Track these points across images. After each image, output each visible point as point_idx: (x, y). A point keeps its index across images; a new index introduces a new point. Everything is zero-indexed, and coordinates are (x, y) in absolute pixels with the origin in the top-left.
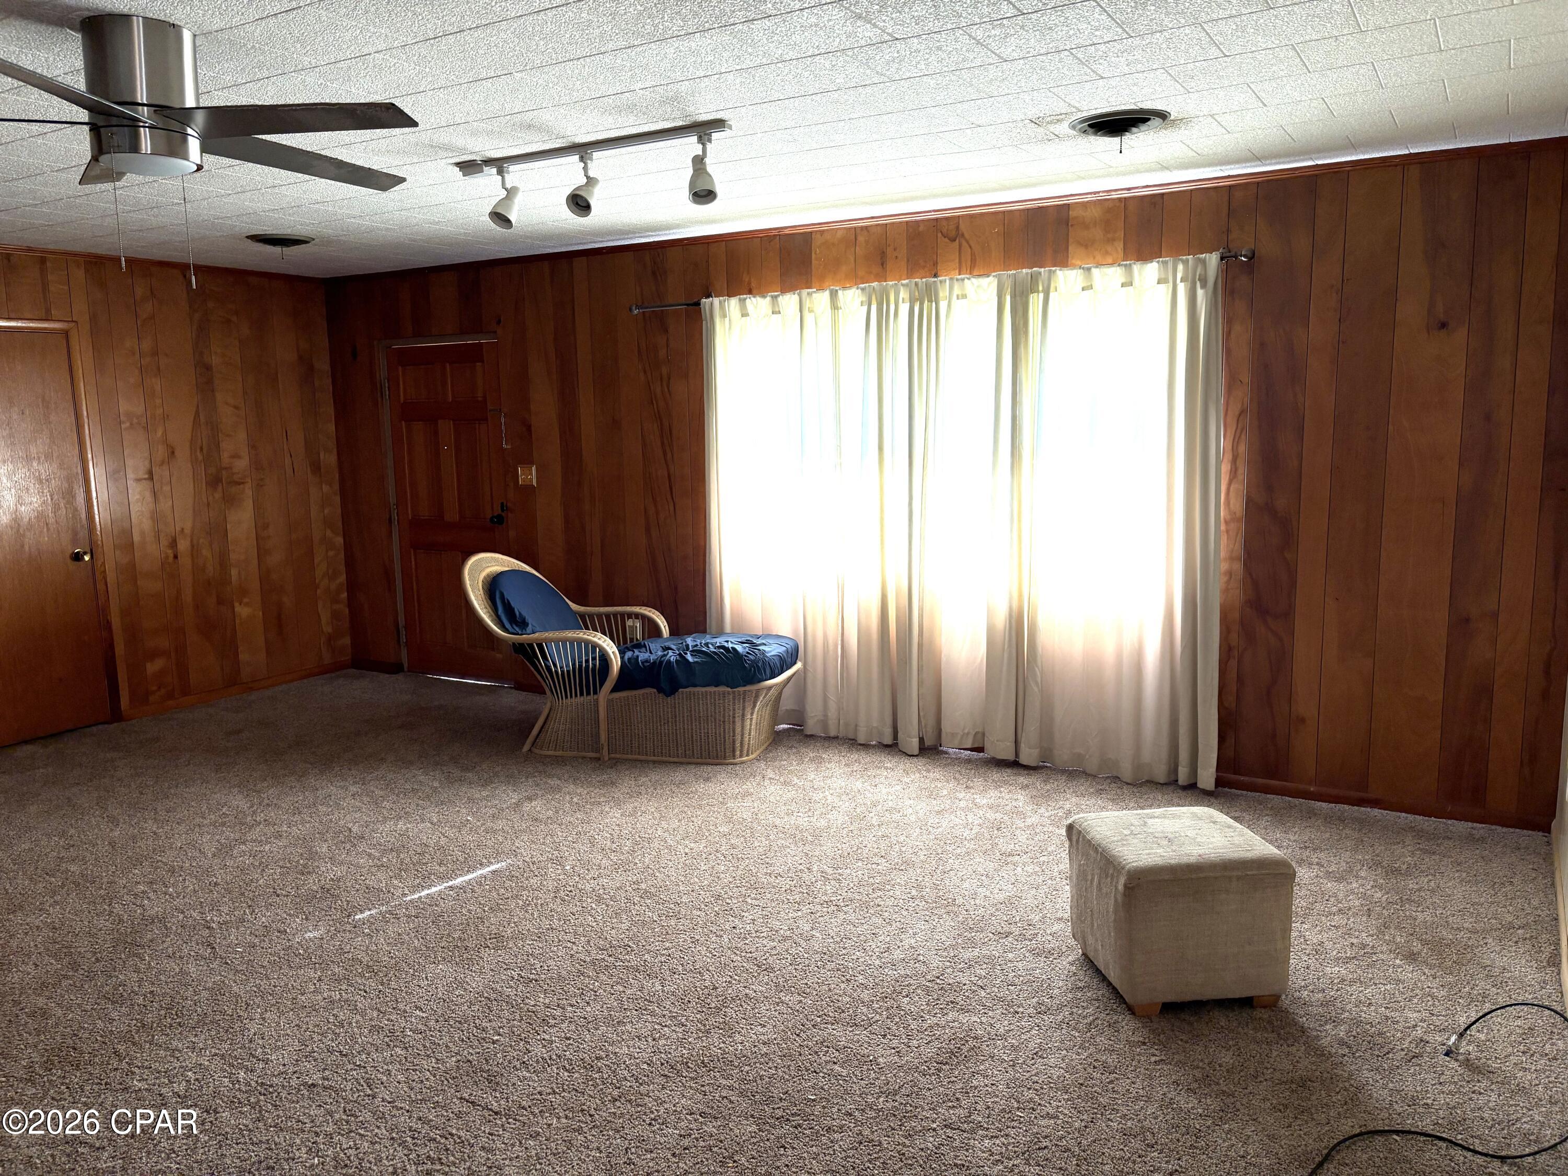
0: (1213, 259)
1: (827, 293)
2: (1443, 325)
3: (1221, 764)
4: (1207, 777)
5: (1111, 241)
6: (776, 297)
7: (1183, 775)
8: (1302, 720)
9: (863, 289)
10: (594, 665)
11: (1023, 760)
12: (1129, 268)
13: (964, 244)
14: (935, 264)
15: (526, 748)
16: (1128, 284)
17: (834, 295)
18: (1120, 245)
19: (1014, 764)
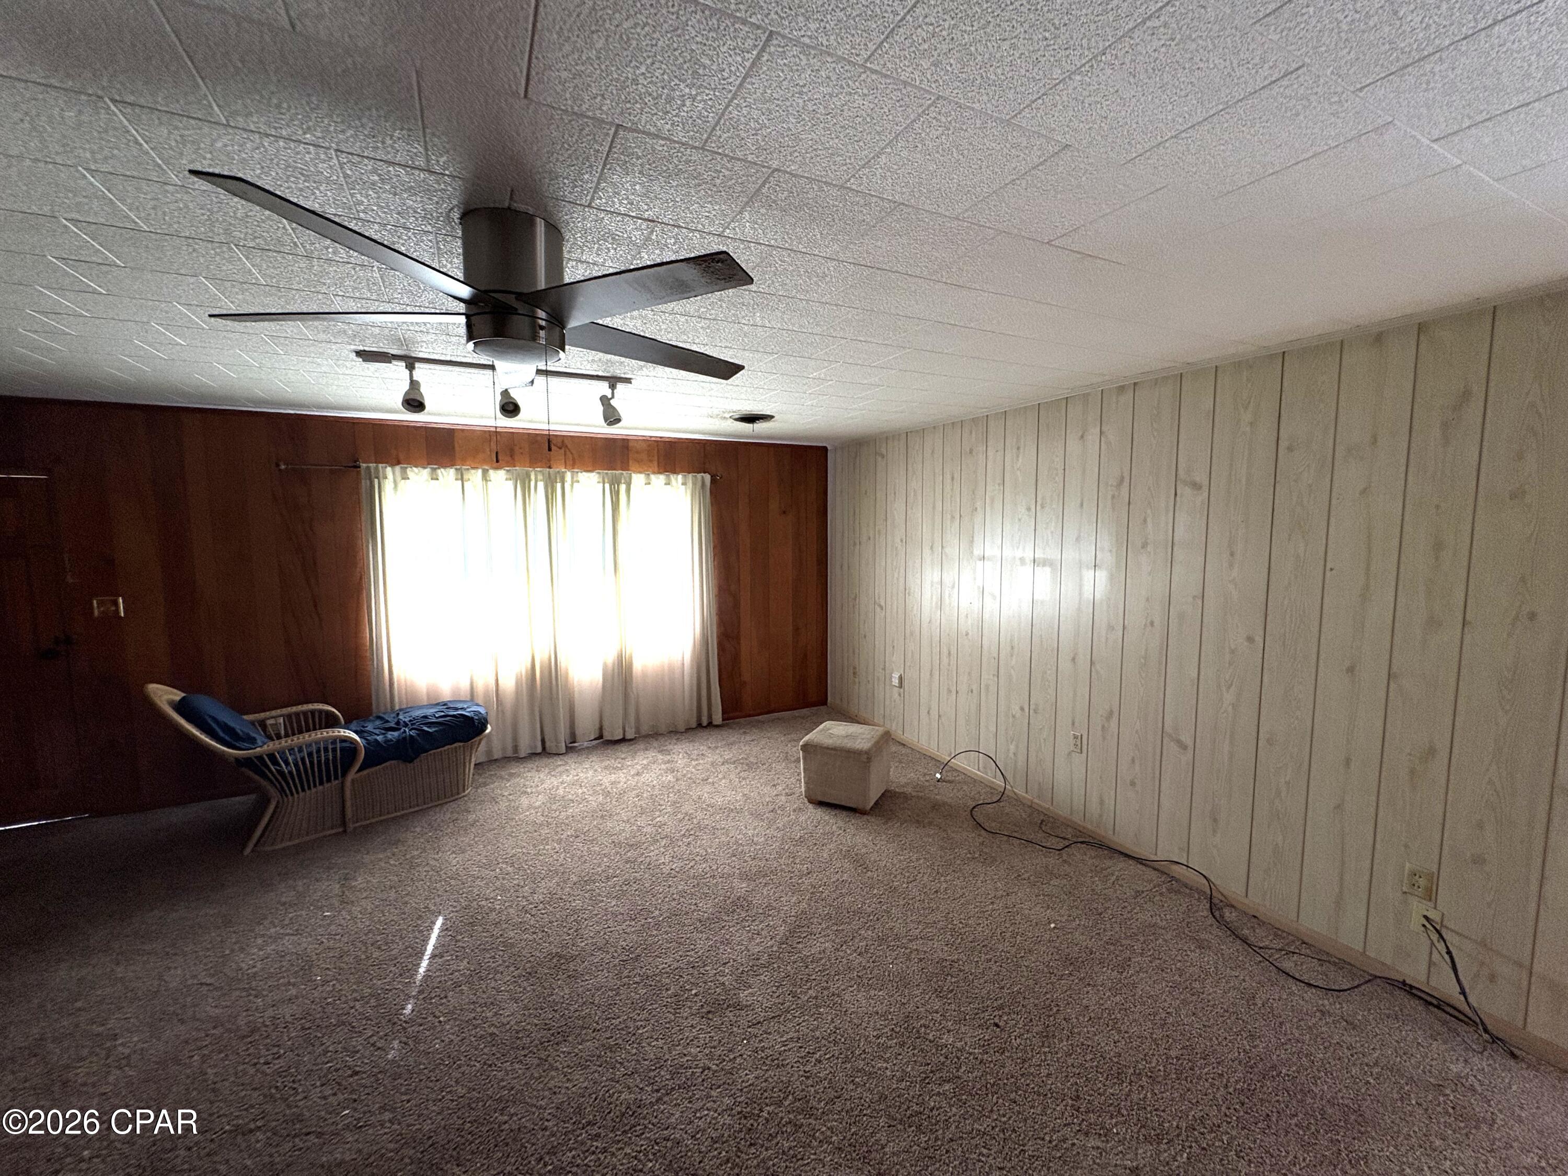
0: (708, 477)
1: (480, 471)
2: (784, 512)
3: (724, 712)
4: (718, 718)
5: (651, 461)
6: (435, 469)
7: (705, 722)
8: (745, 683)
9: (508, 471)
10: (335, 757)
11: (628, 737)
12: (668, 477)
13: (568, 453)
14: (549, 461)
15: (248, 851)
16: (668, 484)
17: (485, 472)
18: (656, 463)
19: (623, 740)
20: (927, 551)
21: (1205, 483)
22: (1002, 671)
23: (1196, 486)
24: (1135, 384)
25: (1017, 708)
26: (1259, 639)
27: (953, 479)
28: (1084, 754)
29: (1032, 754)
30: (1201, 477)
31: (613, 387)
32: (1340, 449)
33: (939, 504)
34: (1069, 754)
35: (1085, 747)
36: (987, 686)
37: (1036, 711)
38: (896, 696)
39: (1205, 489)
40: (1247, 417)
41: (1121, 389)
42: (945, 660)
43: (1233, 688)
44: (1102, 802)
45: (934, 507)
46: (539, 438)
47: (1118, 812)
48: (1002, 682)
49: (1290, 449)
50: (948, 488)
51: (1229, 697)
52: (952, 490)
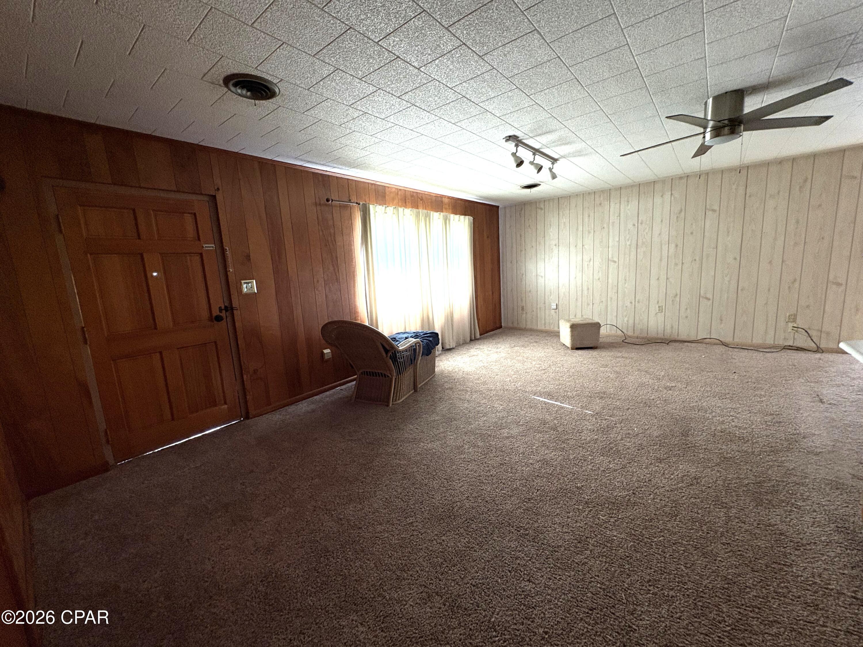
20: (572, 248)
21: (718, 209)
22: (620, 291)
23: (714, 211)
24: (688, 176)
25: (629, 303)
26: (738, 259)
27: (589, 216)
28: (664, 312)
29: (637, 318)
30: (716, 207)
31: (553, 164)
32: (768, 196)
33: (580, 228)
34: (656, 314)
35: (664, 310)
36: (611, 298)
37: (639, 302)
38: (554, 314)
39: (718, 212)
40: (734, 187)
41: (681, 178)
42: (585, 292)
43: (728, 276)
44: (672, 327)
45: (577, 229)
46: (415, 194)
47: (680, 328)
48: (620, 296)
49: (750, 196)
50: (586, 220)
51: (727, 279)
52: (589, 221)
